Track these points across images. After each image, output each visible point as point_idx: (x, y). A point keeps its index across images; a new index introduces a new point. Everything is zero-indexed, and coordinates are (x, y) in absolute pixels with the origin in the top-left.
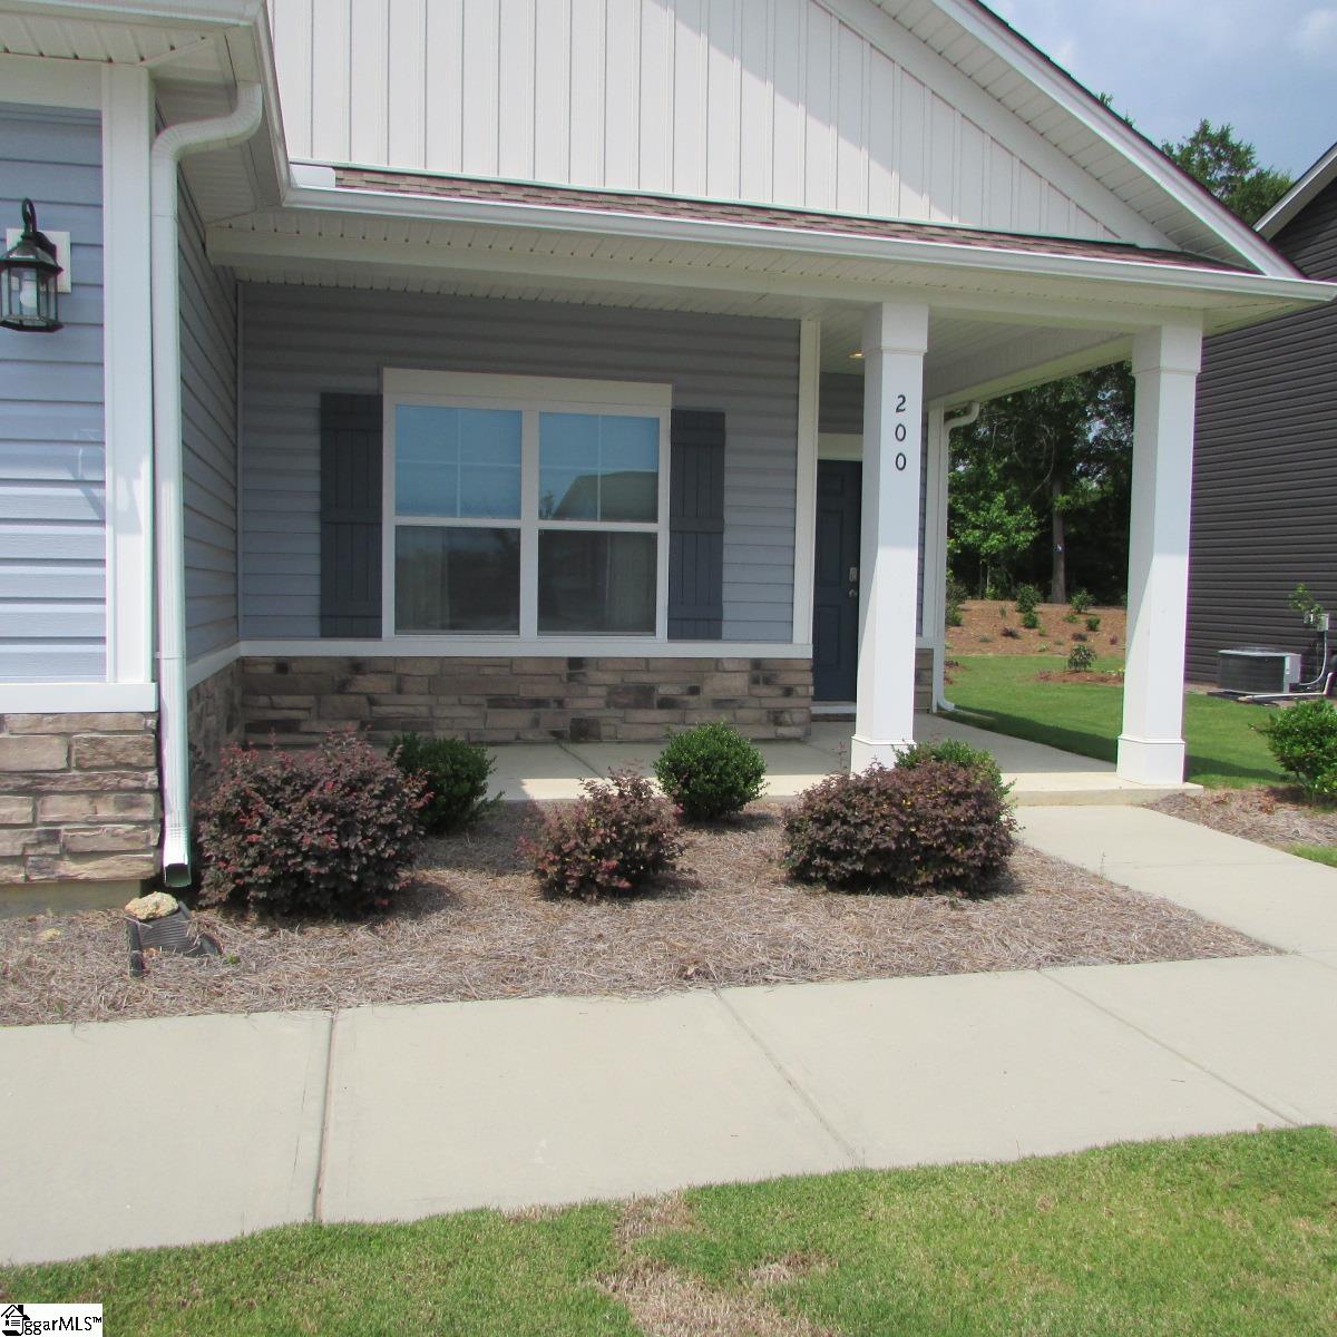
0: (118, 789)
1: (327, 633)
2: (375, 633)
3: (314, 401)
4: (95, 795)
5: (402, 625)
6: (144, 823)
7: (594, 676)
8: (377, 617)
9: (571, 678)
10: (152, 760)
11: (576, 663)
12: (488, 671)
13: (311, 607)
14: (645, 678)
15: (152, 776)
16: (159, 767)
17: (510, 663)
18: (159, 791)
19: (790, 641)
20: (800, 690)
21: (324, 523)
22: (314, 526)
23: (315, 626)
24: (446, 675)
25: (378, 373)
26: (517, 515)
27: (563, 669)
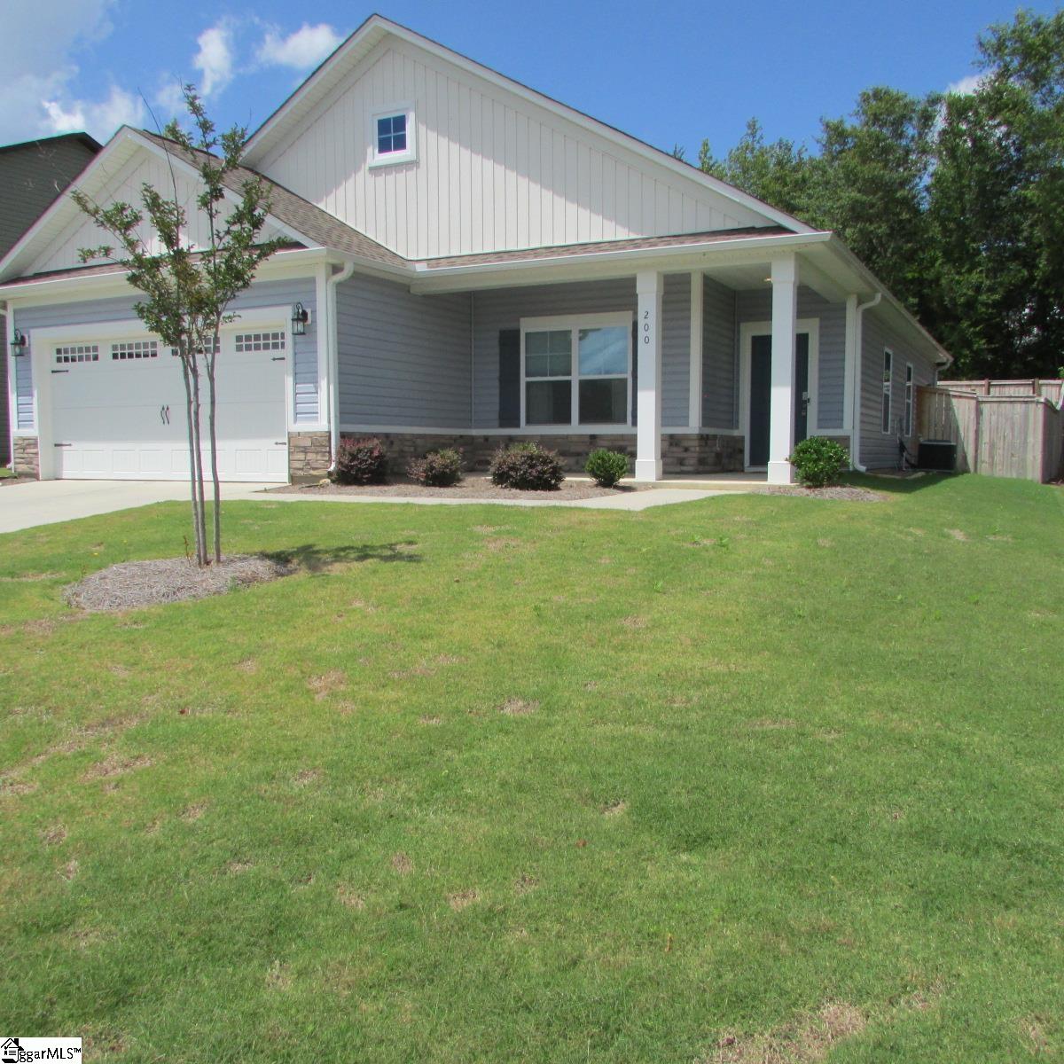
0: (321, 452)
1: (502, 425)
2: (517, 425)
3: (497, 334)
4: (317, 453)
5: (528, 422)
6: (326, 461)
7: (600, 442)
8: (518, 419)
9: (591, 443)
10: (327, 444)
11: (593, 437)
12: (559, 440)
13: (496, 416)
14: (621, 443)
15: (328, 448)
16: (330, 448)
17: (567, 437)
18: (330, 452)
19: (688, 426)
20: (692, 449)
21: (501, 381)
22: (497, 383)
23: (497, 423)
24: (544, 441)
25: (519, 321)
26: (569, 373)
27: (587, 439)
